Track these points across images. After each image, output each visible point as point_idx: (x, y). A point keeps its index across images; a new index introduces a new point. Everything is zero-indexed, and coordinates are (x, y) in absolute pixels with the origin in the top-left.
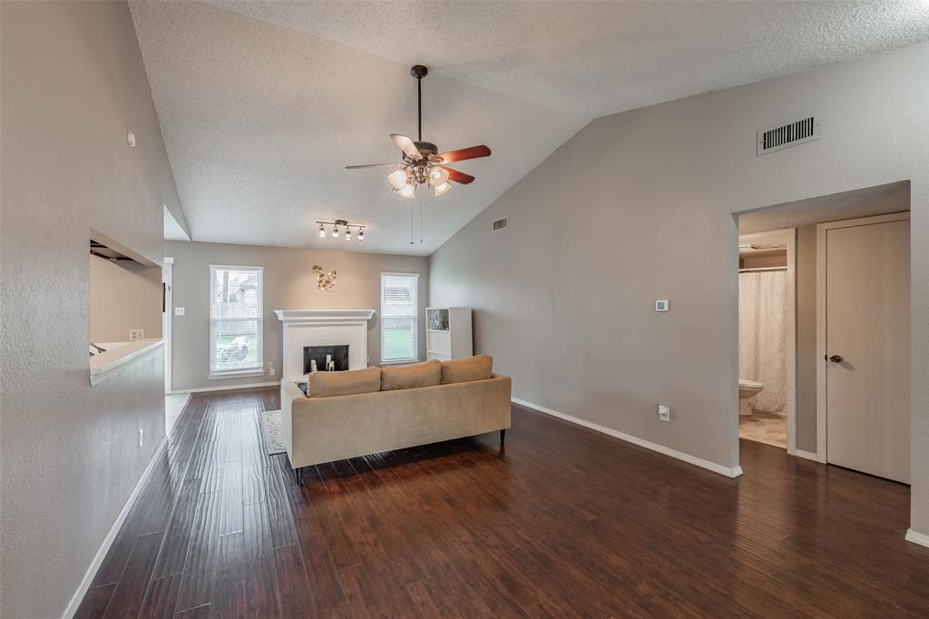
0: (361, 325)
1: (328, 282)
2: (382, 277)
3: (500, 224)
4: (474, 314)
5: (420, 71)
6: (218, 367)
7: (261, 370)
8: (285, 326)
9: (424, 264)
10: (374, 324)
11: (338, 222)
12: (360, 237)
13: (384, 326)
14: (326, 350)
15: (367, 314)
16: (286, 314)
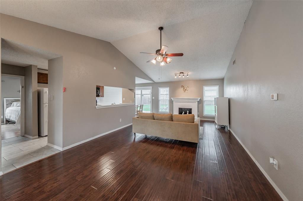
0: (196, 103)
1: (186, 90)
2: (204, 87)
3: (234, 62)
4: (229, 100)
5: (161, 29)
6: (161, 111)
7: (169, 113)
8: (174, 102)
9: (220, 82)
10: (200, 103)
11: (181, 73)
12: (188, 76)
13: (205, 104)
14: (187, 109)
15: (197, 99)
16: (173, 99)
